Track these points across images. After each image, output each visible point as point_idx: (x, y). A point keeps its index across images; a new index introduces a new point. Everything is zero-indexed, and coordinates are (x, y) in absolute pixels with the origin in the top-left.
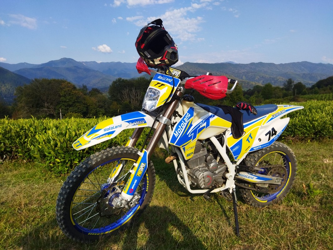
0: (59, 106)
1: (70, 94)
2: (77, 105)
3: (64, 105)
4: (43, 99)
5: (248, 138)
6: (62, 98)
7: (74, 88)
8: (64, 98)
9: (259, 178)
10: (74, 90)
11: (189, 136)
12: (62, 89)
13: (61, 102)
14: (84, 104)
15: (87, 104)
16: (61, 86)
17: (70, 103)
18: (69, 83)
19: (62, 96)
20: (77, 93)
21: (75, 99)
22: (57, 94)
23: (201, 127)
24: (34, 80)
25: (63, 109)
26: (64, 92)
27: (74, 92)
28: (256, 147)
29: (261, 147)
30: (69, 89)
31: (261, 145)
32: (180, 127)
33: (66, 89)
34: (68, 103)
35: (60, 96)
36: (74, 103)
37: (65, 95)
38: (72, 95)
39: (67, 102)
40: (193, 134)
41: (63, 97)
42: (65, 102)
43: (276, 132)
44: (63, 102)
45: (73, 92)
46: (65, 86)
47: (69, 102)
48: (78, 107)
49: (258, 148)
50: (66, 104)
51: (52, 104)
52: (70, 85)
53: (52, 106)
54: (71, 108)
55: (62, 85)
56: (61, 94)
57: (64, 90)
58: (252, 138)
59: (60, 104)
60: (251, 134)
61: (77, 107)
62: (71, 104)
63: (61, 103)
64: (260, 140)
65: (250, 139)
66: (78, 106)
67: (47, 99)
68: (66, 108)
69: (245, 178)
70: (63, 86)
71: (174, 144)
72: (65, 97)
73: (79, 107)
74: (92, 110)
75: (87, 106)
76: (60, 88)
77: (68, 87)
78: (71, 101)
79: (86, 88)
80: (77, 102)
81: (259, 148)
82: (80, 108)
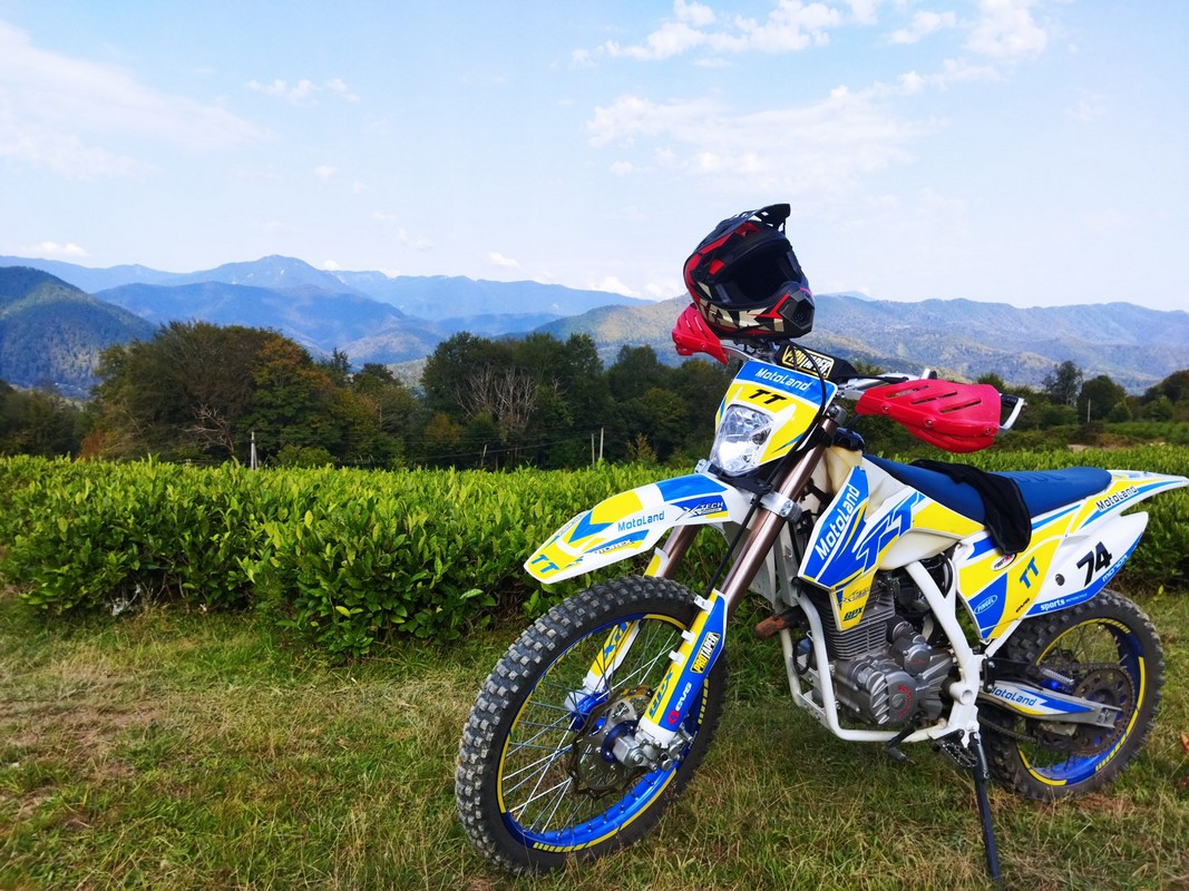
0: (249, 422)
1: (288, 379)
2: (311, 418)
3: (264, 416)
4: (196, 394)
5: (1026, 572)
6: (260, 393)
7: (305, 359)
8: (266, 393)
9: (1051, 703)
10: (304, 368)
11: (858, 558)
12: (262, 362)
13: (255, 405)
14: (334, 417)
15: (343, 418)
16: (260, 353)
17: (289, 412)
18: (289, 343)
19: (262, 386)
20: (314, 378)
21: (304, 398)
22: (244, 379)
23: (888, 530)
24: (168, 326)
25: (260, 431)
26: (270, 374)
27: (304, 373)
28: (1049, 602)
29: (1063, 602)
30: (286, 361)
31: (1065, 598)
32: (833, 527)
33: (279, 363)
34: (280, 411)
35: (255, 386)
36: (300, 410)
37: (273, 384)
38: (297, 383)
39: (277, 407)
40: (867, 551)
41: (266, 389)
42: (270, 406)
43: (1110, 557)
44: (262, 405)
45: (299, 375)
46: (275, 352)
47: (282, 406)
48: (314, 426)
49: (1054, 605)
50: (272, 414)
51: (224, 411)
52: (290, 349)
53: (225, 419)
54: (288, 429)
55: (262, 348)
56: (259, 381)
57: (270, 365)
58: (1036, 573)
59: (251, 413)
60: (1033, 559)
61: (308, 425)
62: (290, 415)
63: (255, 409)
64: (1060, 580)
65: (1030, 574)
66: (313, 422)
67: (211, 393)
68: (271, 428)
69: (1009, 701)
70: (267, 352)
71: (816, 581)
72: (271, 391)
73: (318, 425)
74: (362, 440)
75: (343, 424)
76: (257, 359)
77: (281, 356)
78: (290, 404)
79: (344, 362)
80: (312, 409)
81: (1058, 607)
82: (319, 431)
